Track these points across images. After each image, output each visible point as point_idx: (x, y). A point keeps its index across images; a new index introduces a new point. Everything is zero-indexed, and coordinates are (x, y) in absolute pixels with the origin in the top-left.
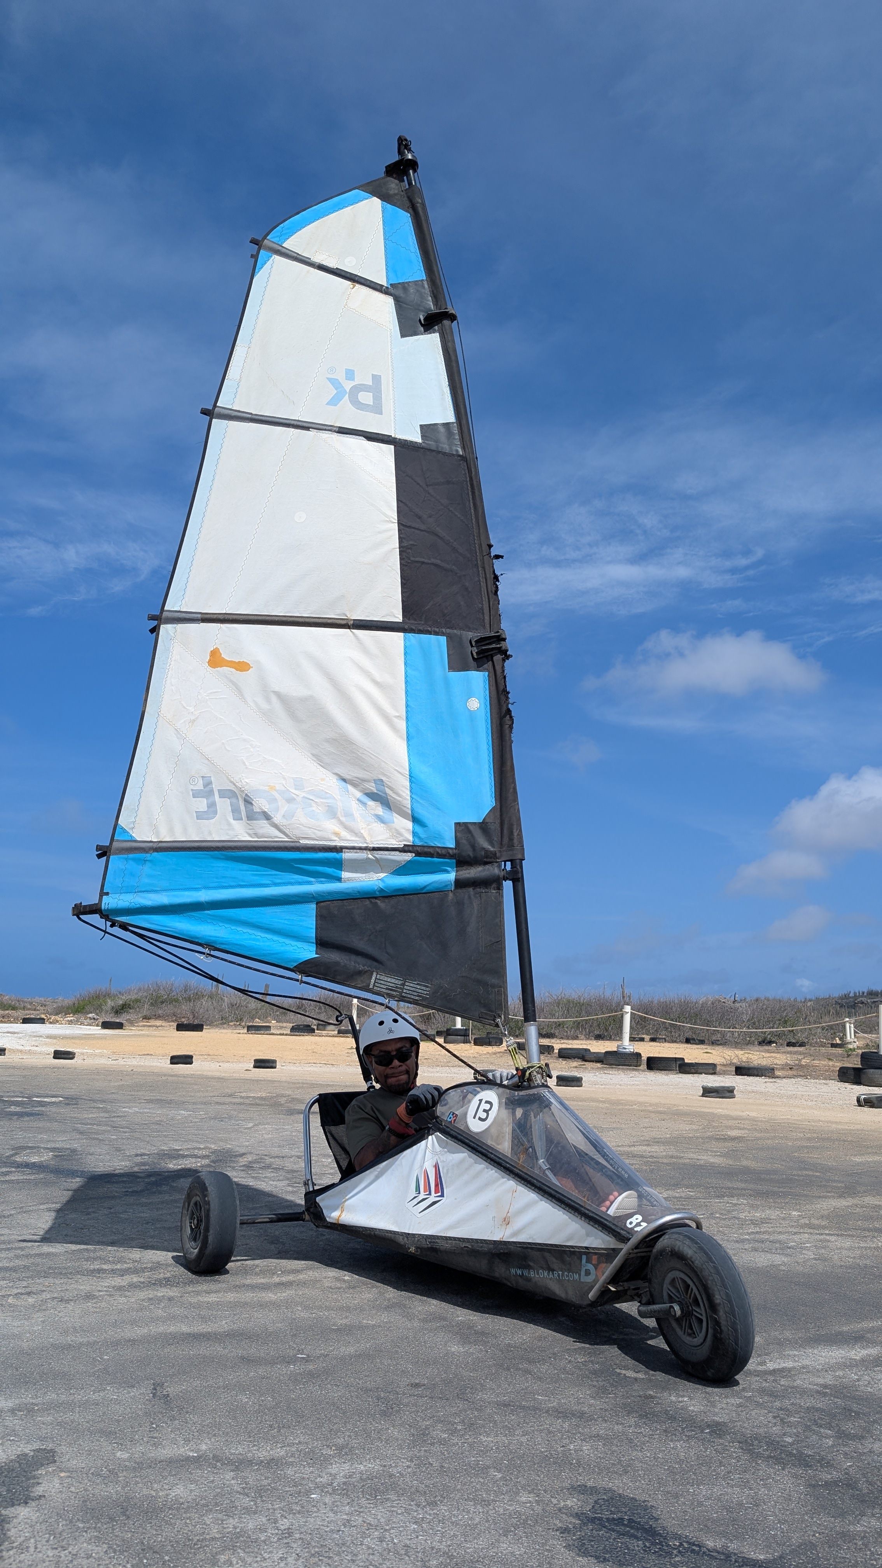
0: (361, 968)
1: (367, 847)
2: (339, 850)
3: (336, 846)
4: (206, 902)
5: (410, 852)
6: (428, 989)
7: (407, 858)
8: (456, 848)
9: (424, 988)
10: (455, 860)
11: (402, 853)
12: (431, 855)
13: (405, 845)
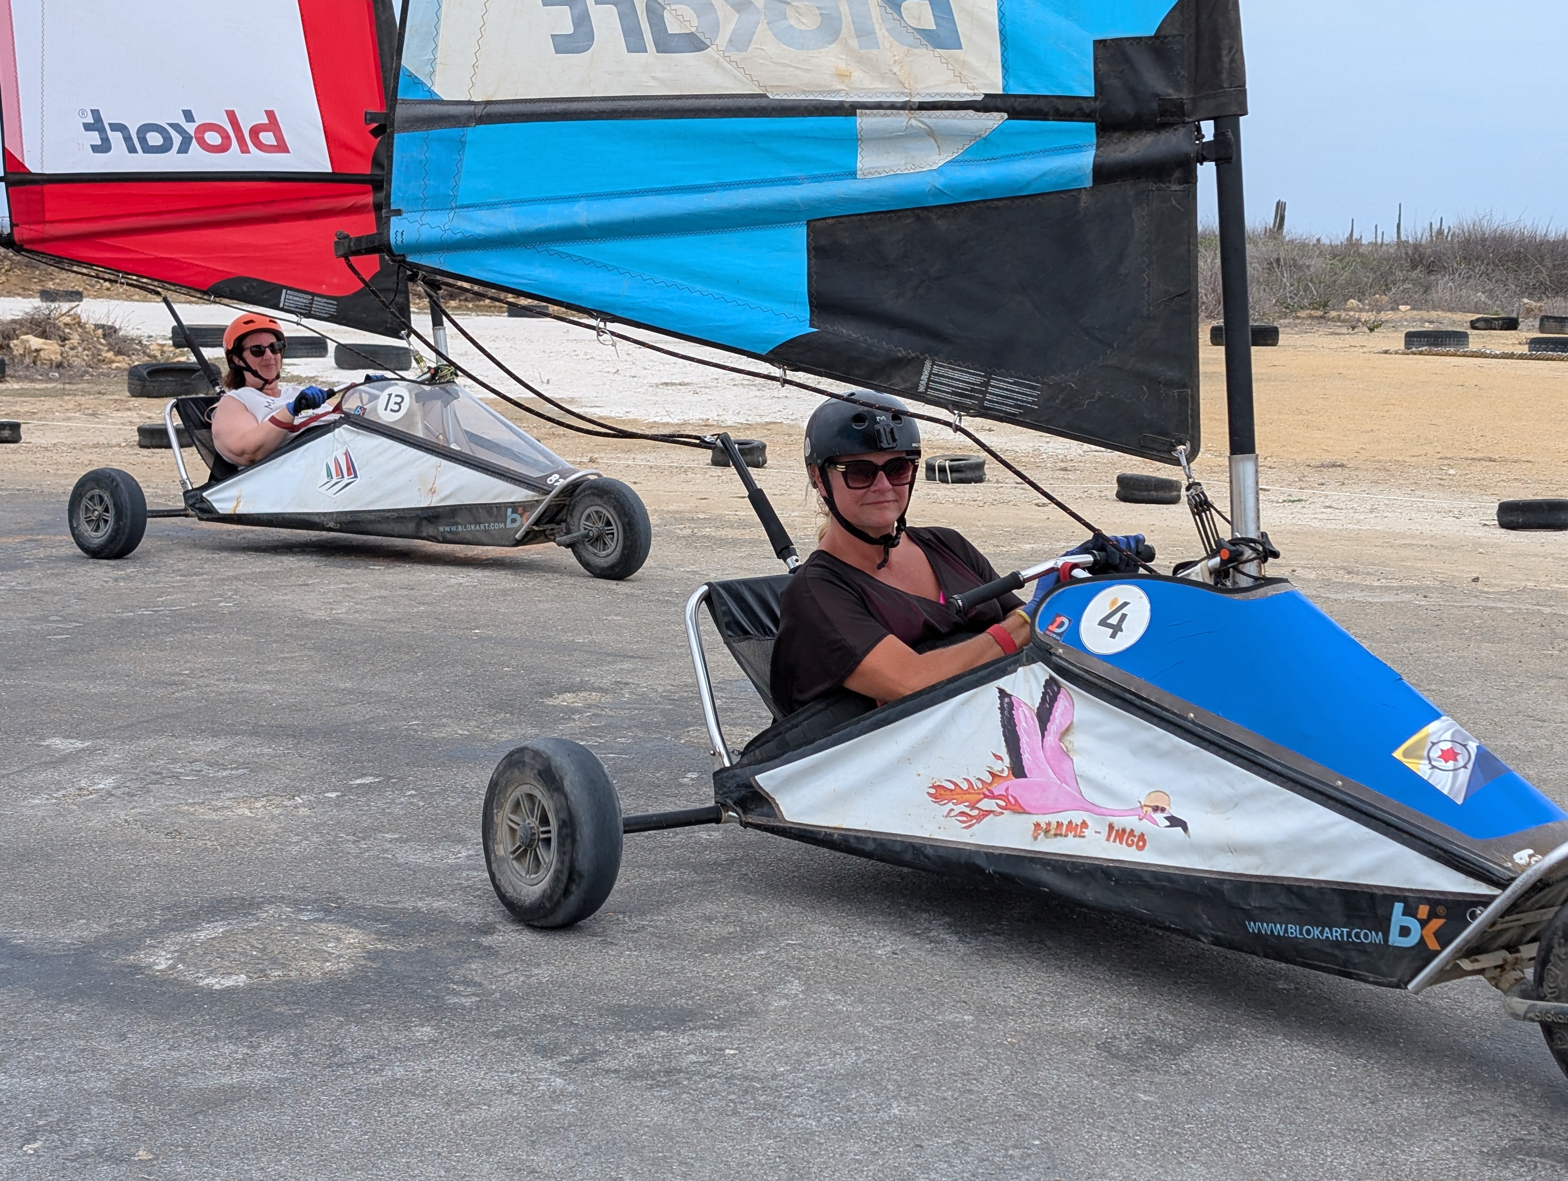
0: (902, 353)
1: (906, 103)
2: (848, 110)
3: (842, 102)
4: (589, 225)
5: (998, 110)
6: (1035, 393)
7: (991, 123)
8: (1095, 98)
9: (1028, 391)
10: (1093, 125)
11: (980, 114)
12: (1041, 115)
13: (986, 95)
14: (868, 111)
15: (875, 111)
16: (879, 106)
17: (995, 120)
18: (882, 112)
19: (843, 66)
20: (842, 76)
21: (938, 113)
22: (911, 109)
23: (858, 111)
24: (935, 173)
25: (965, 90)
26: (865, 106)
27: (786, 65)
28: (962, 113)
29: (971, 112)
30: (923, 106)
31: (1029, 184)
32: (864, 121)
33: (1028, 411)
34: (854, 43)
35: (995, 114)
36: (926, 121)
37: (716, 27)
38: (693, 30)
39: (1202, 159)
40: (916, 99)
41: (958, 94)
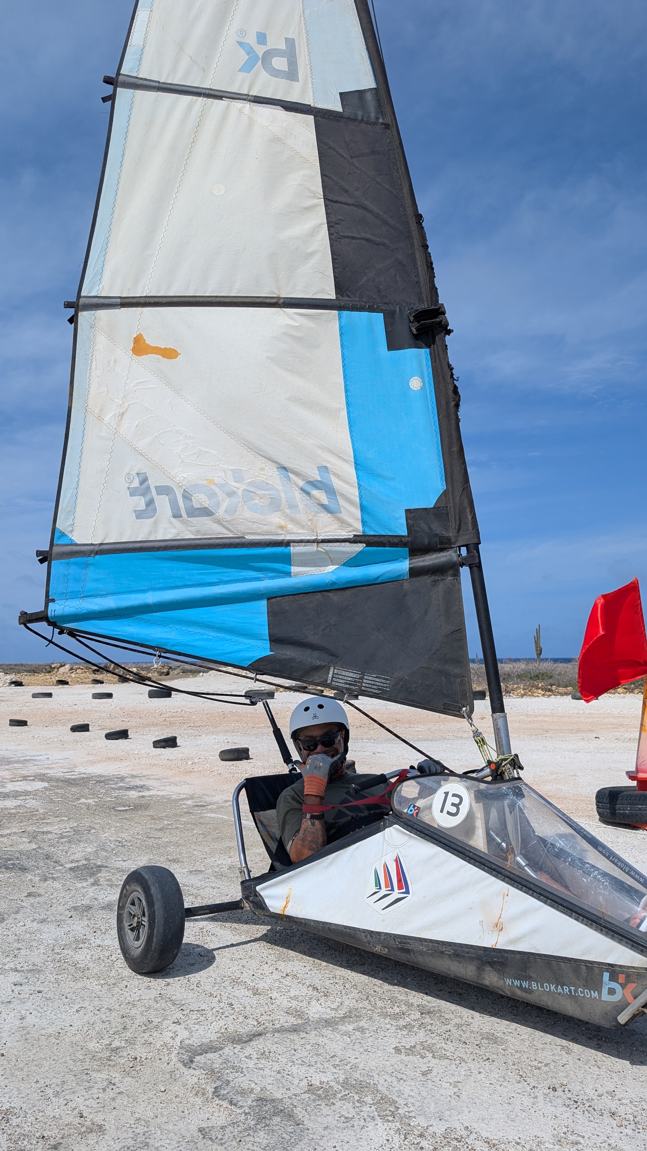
0: (317, 663)
1: (315, 539)
2: (286, 544)
3: (283, 540)
4: (154, 604)
5: (361, 542)
6: (388, 682)
7: (358, 548)
8: (408, 536)
9: (384, 681)
10: (408, 549)
11: (352, 544)
12: (383, 545)
13: (355, 536)
14: (296, 544)
15: (300, 544)
16: (301, 541)
17: (359, 547)
18: (303, 544)
19: (283, 523)
20: (282, 527)
21: (331, 544)
22: (318, 542)
23: (291, 544)
24: (331, 574)
25: (344, 533)
26: (294, 541)
27: (254, 522)
28: (343, 544)
29: (348, 544)
30: (324, 541)
31: (378, 578)
32: (294, 549)
33: (384, 692)
34: (288, 511)
35: (360, 544)
36: (326, 548)
37: (218, 505)
38: (207, 506)
39: (462, 565)
40: (320, 538)
41: (341, 535)
